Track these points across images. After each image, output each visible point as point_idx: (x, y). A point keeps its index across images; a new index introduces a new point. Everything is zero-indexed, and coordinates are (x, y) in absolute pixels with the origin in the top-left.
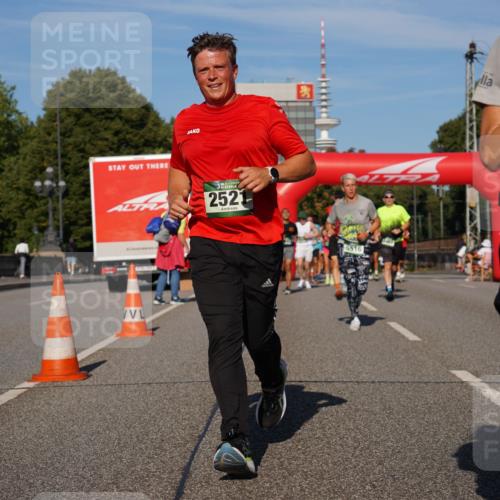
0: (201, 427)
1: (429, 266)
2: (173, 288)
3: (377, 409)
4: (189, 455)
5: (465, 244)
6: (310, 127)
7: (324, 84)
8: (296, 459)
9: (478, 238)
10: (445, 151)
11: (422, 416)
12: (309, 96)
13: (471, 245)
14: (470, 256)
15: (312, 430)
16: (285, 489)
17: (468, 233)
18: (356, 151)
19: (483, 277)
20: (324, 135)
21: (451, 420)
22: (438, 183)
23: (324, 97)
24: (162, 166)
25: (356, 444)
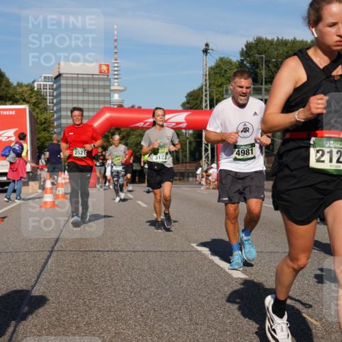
0: (34, 280)
1: (180, 180)
2: (17, 191)
3: (146, 268)
5: (201, 167)
6: (107, 91)
7: (116, 65)
8: (94, 299)
9: (209, 163)
10: (191, 108)
11: (173, 272)
12: (106, 72)
13: (205, 167)
14: (204, 174)
15: (104, 281)
16: (87, 318)
17: (204, 159)
18: (136, 107)
19: (211, 187)
20: (116, 97)
21: (190, 274)
22: (185, 129)
23: (116, 73)
24: (11, 113)
25: (132, 290)
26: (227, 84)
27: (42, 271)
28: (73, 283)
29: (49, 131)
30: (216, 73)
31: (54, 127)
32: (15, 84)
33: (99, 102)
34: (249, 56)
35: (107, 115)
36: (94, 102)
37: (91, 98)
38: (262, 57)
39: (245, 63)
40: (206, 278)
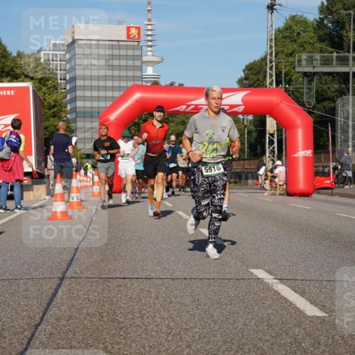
0: (38, 317)
1: (235, 183)
3: (188, 301)
4: (25, 342)
5: (265, 165)
6: (138, 63)
7: (150, 27)
8: (118, 343)
9: (275, 159)
10: (250, 86)
11: (224, 307)
12: (137, 37)
15: (132, 319)
17: (267, 155)
18: (176, 85)
19: (278, 192)
20: (150, 71)
21: (248, 310)
22: (243, 113)
23: (149, 38)
24: (9, 93)
25: (169, 331)
26: (300, 52)
27: (49, 305)
28: (91, 321)
29: (60, 118)
30: (285, 37)
31: (67, 113)
32: (14, 54)
33: (127, 78)
34: (331, 13)
35: (137, 96)
36: (120, 78)
37: (116, 73)
38: (350, 13)
39: (325, 22)
40: (269, 315)
